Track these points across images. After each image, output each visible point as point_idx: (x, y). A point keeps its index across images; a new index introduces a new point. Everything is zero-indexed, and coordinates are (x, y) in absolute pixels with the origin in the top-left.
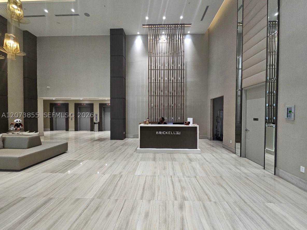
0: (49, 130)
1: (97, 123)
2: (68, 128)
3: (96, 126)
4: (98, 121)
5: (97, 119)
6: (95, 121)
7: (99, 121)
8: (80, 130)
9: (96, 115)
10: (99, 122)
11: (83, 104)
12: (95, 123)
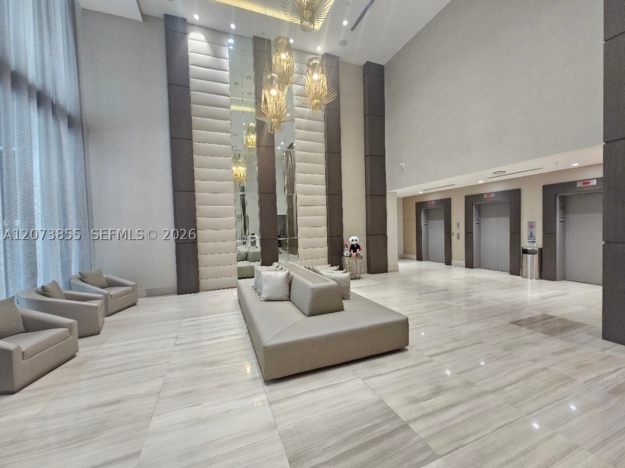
0: (415, 260)
1: (532, 252)
2: (451, 259)
3: (531, 263)
4: (539, 243)
5: (534, 239)
6: (525, 244)
7: (541, 246)
8: (480, 267)
9: (531, 225)
10: (541, 250)
11: (489, 194)
12: (525, 252)
